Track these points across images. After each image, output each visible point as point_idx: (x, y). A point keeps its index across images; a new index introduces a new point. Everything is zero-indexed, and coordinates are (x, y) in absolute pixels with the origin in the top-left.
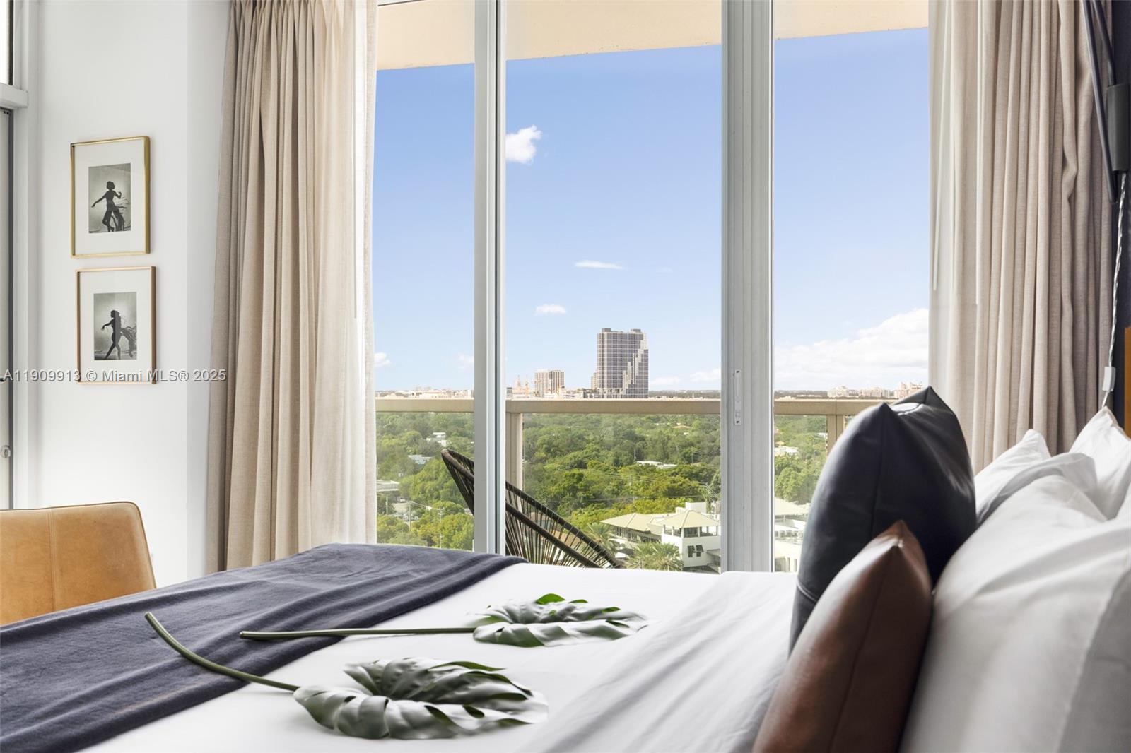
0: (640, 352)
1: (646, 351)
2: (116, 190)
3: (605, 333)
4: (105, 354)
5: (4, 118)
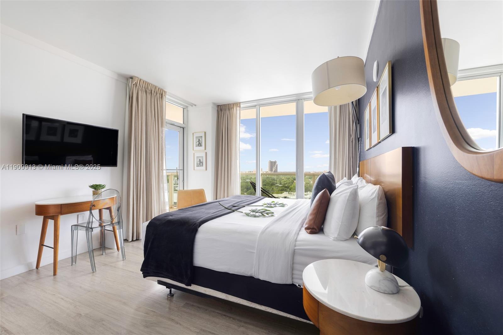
2: (200, 140)
4: (198, 166)
5: (182, 129)
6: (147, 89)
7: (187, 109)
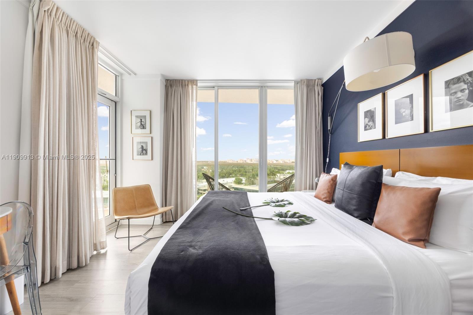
2: (143, 121)
4: (139, 154)
5: (114, 104)
6: (68, 28)
7: (121, 77)
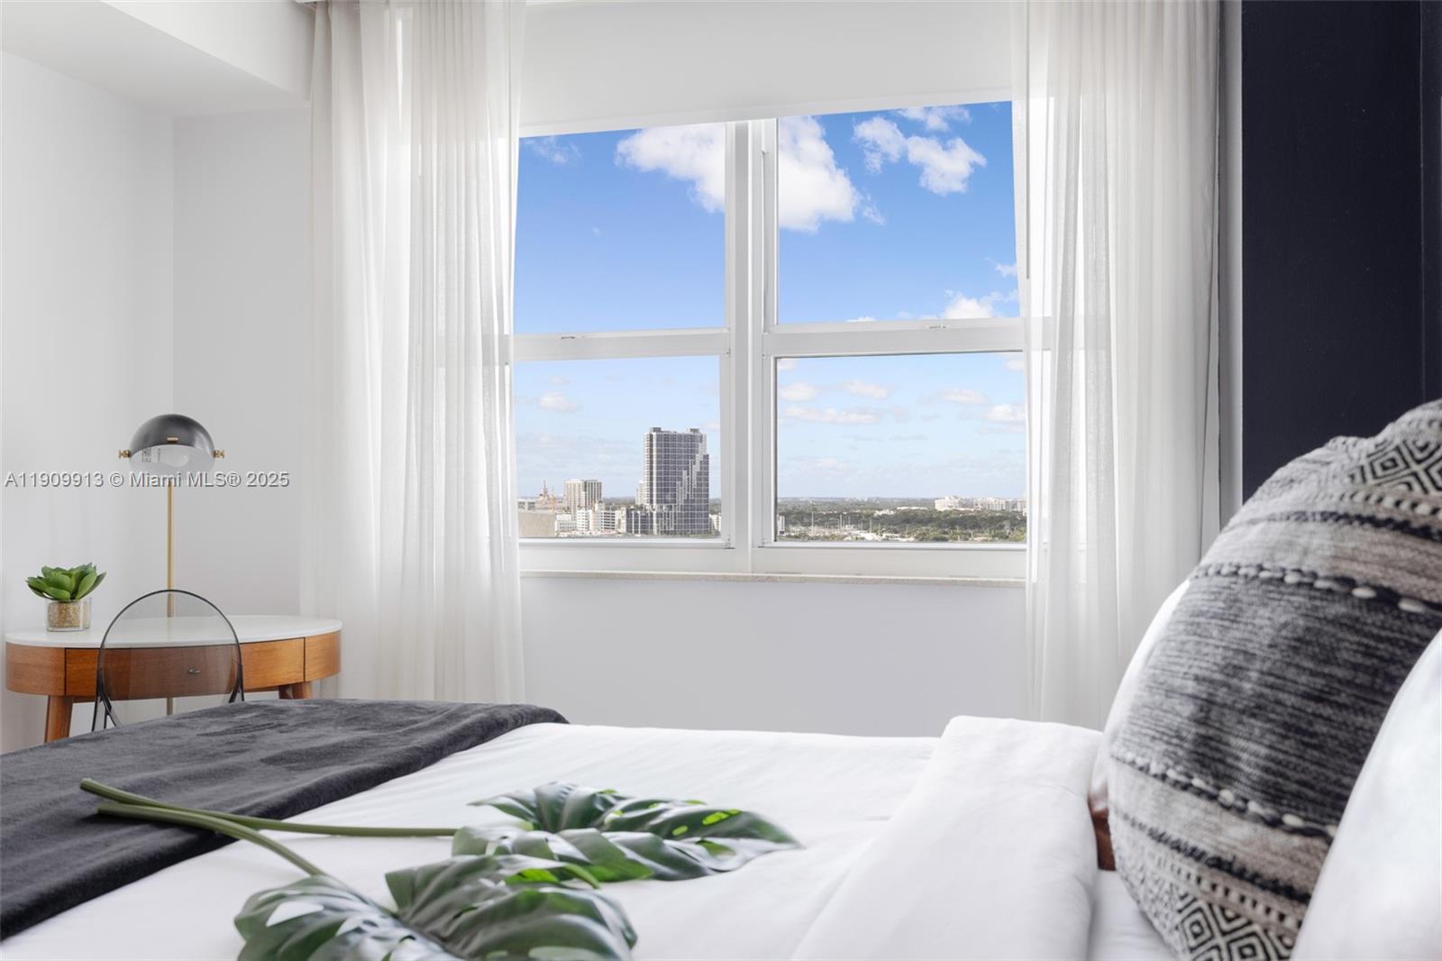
0: (699, 457)
1: (706, 457)
3: (654, 434)
